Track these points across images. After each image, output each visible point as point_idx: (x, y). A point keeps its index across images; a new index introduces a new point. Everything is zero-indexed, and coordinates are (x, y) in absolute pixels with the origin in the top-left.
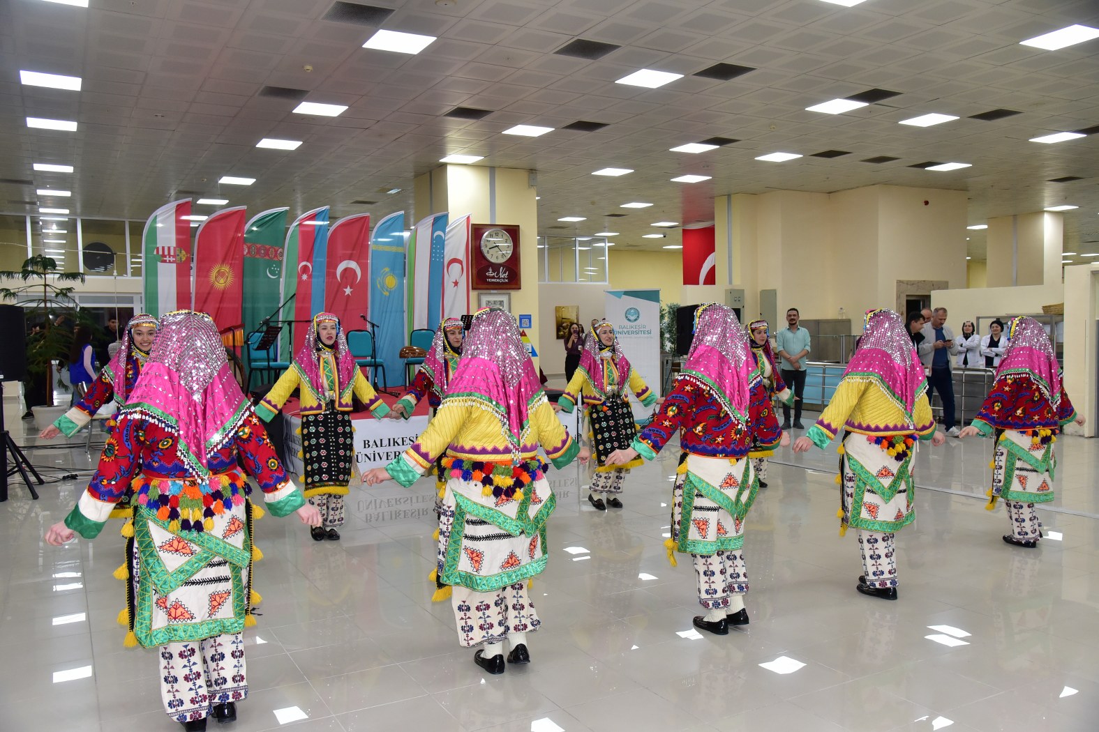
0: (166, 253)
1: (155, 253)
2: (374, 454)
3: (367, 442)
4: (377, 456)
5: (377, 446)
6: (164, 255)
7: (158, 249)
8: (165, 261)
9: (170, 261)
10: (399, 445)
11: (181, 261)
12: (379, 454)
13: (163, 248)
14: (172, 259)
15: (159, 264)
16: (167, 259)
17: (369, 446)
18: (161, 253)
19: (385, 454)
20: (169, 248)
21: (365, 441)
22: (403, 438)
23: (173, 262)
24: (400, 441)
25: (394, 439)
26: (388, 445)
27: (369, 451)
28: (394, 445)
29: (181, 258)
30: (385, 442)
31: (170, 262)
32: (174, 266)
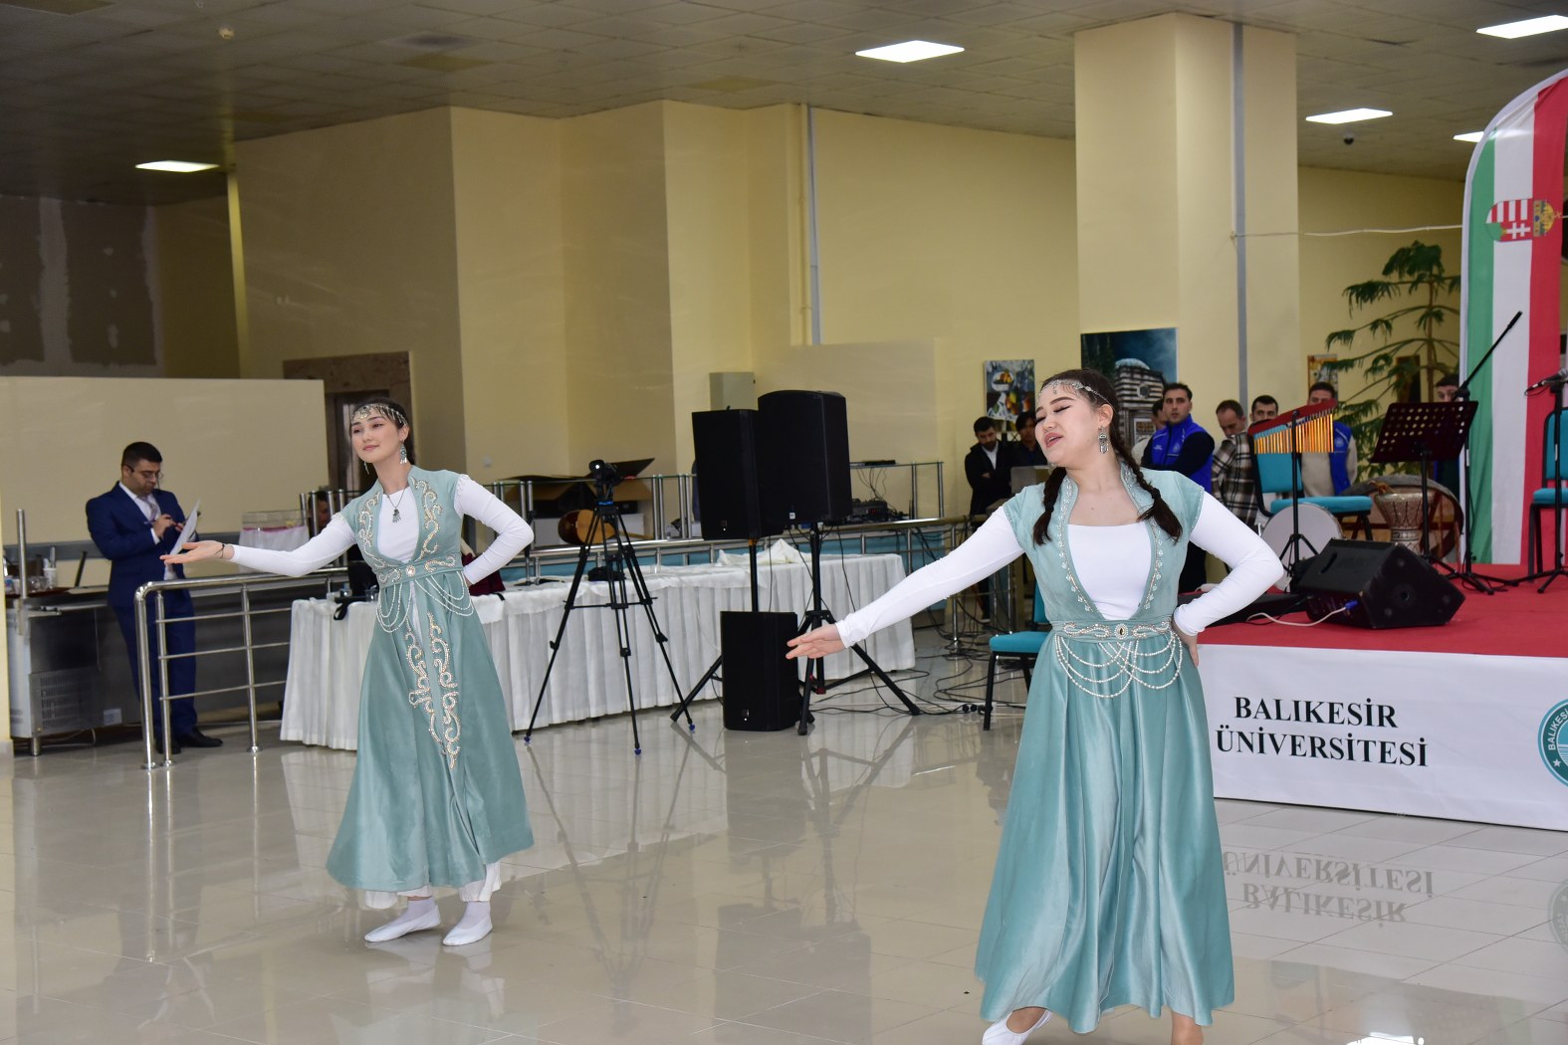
0: (1512, 217)
1: (1489, 220)
2: (1261, 736)
3: (1243, 703)
4: (1267, 740)
5: (1268, 717)
6: (1507, 224)
7: (1495, 209)
8: (1507, 238)
9: (1518, 234)
10: (1320, 720)
11: (1542, 230)
12: (1272, 736)
13: (1506, 204)
14: (1523, 230)
15: (1498, 246)
16: (1514, 231)
17: (1249, 713)
18: (1500, 218)
19: (1289, 740)
20: (1518, 203)
21: (1238, 700)
22: (1332, 705)
23: (1528, 236)
24: (1324, 713)
25: (1308, 704)
26: (1293, 717)
27: (1249, 726)
28: (1308, 719)
29: (1542, 225)
30: (1287, 710)
31: (1519, 238)
32: (1529, 244)
